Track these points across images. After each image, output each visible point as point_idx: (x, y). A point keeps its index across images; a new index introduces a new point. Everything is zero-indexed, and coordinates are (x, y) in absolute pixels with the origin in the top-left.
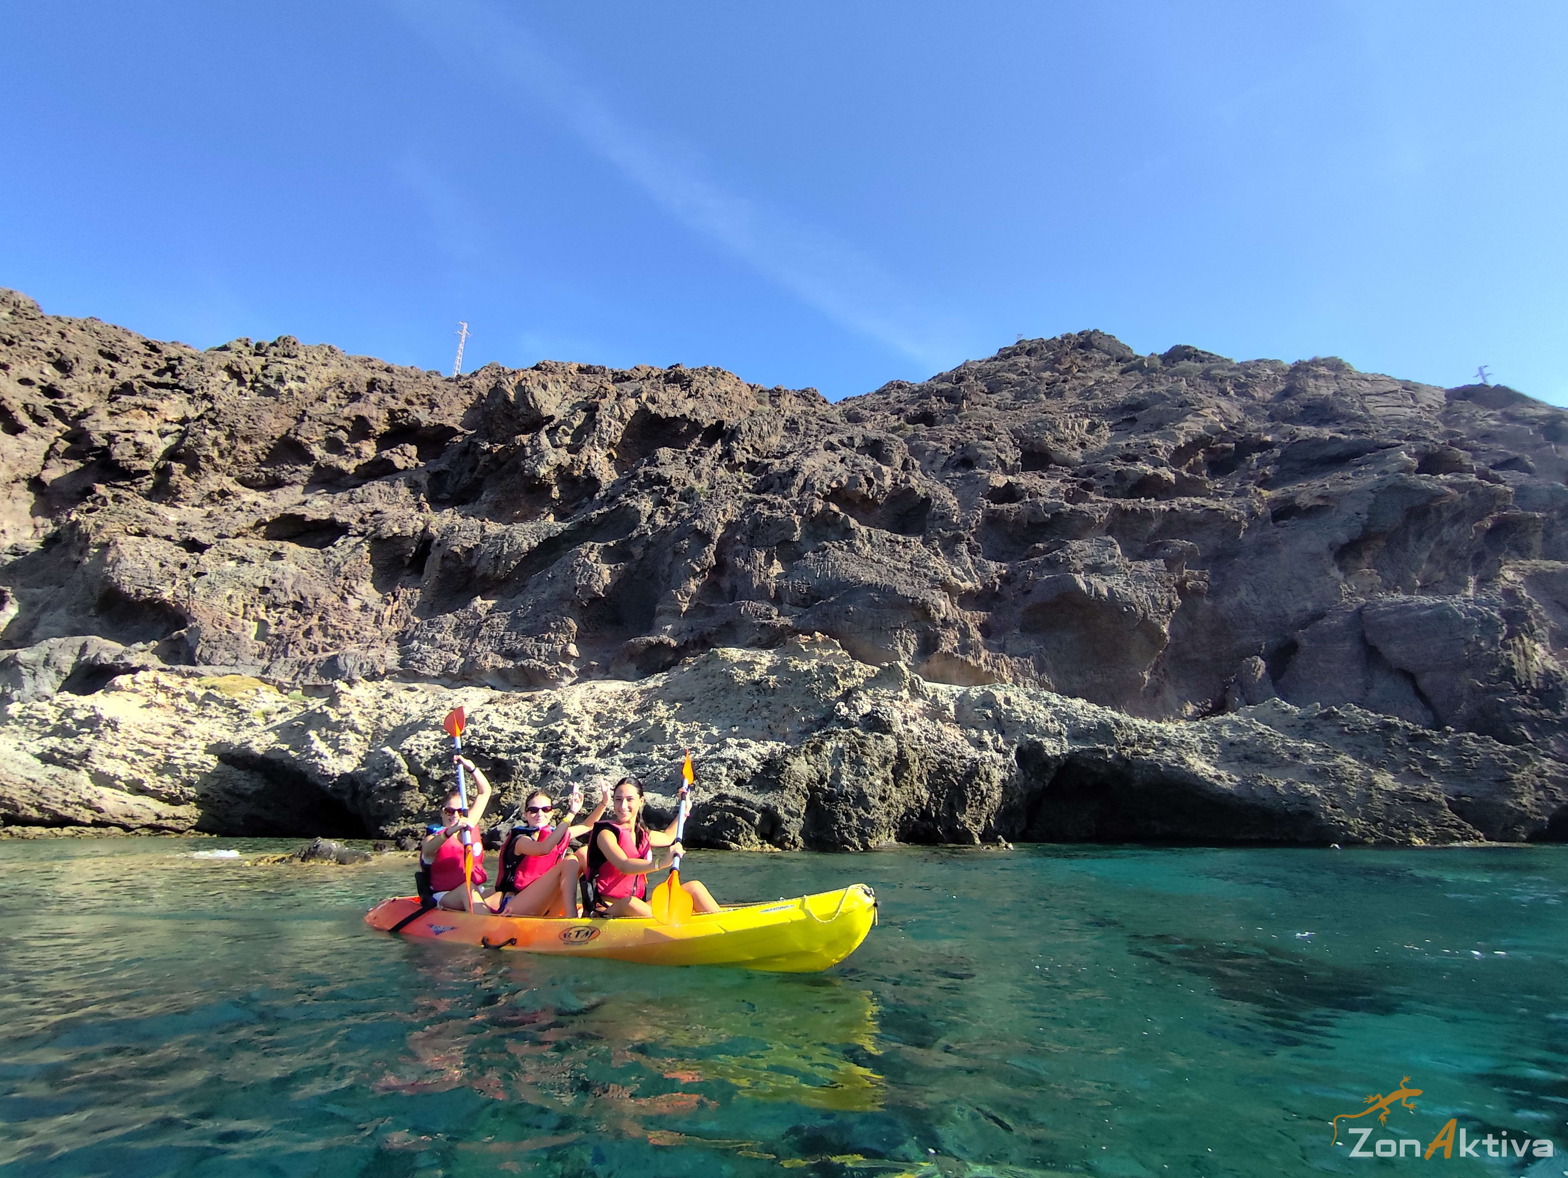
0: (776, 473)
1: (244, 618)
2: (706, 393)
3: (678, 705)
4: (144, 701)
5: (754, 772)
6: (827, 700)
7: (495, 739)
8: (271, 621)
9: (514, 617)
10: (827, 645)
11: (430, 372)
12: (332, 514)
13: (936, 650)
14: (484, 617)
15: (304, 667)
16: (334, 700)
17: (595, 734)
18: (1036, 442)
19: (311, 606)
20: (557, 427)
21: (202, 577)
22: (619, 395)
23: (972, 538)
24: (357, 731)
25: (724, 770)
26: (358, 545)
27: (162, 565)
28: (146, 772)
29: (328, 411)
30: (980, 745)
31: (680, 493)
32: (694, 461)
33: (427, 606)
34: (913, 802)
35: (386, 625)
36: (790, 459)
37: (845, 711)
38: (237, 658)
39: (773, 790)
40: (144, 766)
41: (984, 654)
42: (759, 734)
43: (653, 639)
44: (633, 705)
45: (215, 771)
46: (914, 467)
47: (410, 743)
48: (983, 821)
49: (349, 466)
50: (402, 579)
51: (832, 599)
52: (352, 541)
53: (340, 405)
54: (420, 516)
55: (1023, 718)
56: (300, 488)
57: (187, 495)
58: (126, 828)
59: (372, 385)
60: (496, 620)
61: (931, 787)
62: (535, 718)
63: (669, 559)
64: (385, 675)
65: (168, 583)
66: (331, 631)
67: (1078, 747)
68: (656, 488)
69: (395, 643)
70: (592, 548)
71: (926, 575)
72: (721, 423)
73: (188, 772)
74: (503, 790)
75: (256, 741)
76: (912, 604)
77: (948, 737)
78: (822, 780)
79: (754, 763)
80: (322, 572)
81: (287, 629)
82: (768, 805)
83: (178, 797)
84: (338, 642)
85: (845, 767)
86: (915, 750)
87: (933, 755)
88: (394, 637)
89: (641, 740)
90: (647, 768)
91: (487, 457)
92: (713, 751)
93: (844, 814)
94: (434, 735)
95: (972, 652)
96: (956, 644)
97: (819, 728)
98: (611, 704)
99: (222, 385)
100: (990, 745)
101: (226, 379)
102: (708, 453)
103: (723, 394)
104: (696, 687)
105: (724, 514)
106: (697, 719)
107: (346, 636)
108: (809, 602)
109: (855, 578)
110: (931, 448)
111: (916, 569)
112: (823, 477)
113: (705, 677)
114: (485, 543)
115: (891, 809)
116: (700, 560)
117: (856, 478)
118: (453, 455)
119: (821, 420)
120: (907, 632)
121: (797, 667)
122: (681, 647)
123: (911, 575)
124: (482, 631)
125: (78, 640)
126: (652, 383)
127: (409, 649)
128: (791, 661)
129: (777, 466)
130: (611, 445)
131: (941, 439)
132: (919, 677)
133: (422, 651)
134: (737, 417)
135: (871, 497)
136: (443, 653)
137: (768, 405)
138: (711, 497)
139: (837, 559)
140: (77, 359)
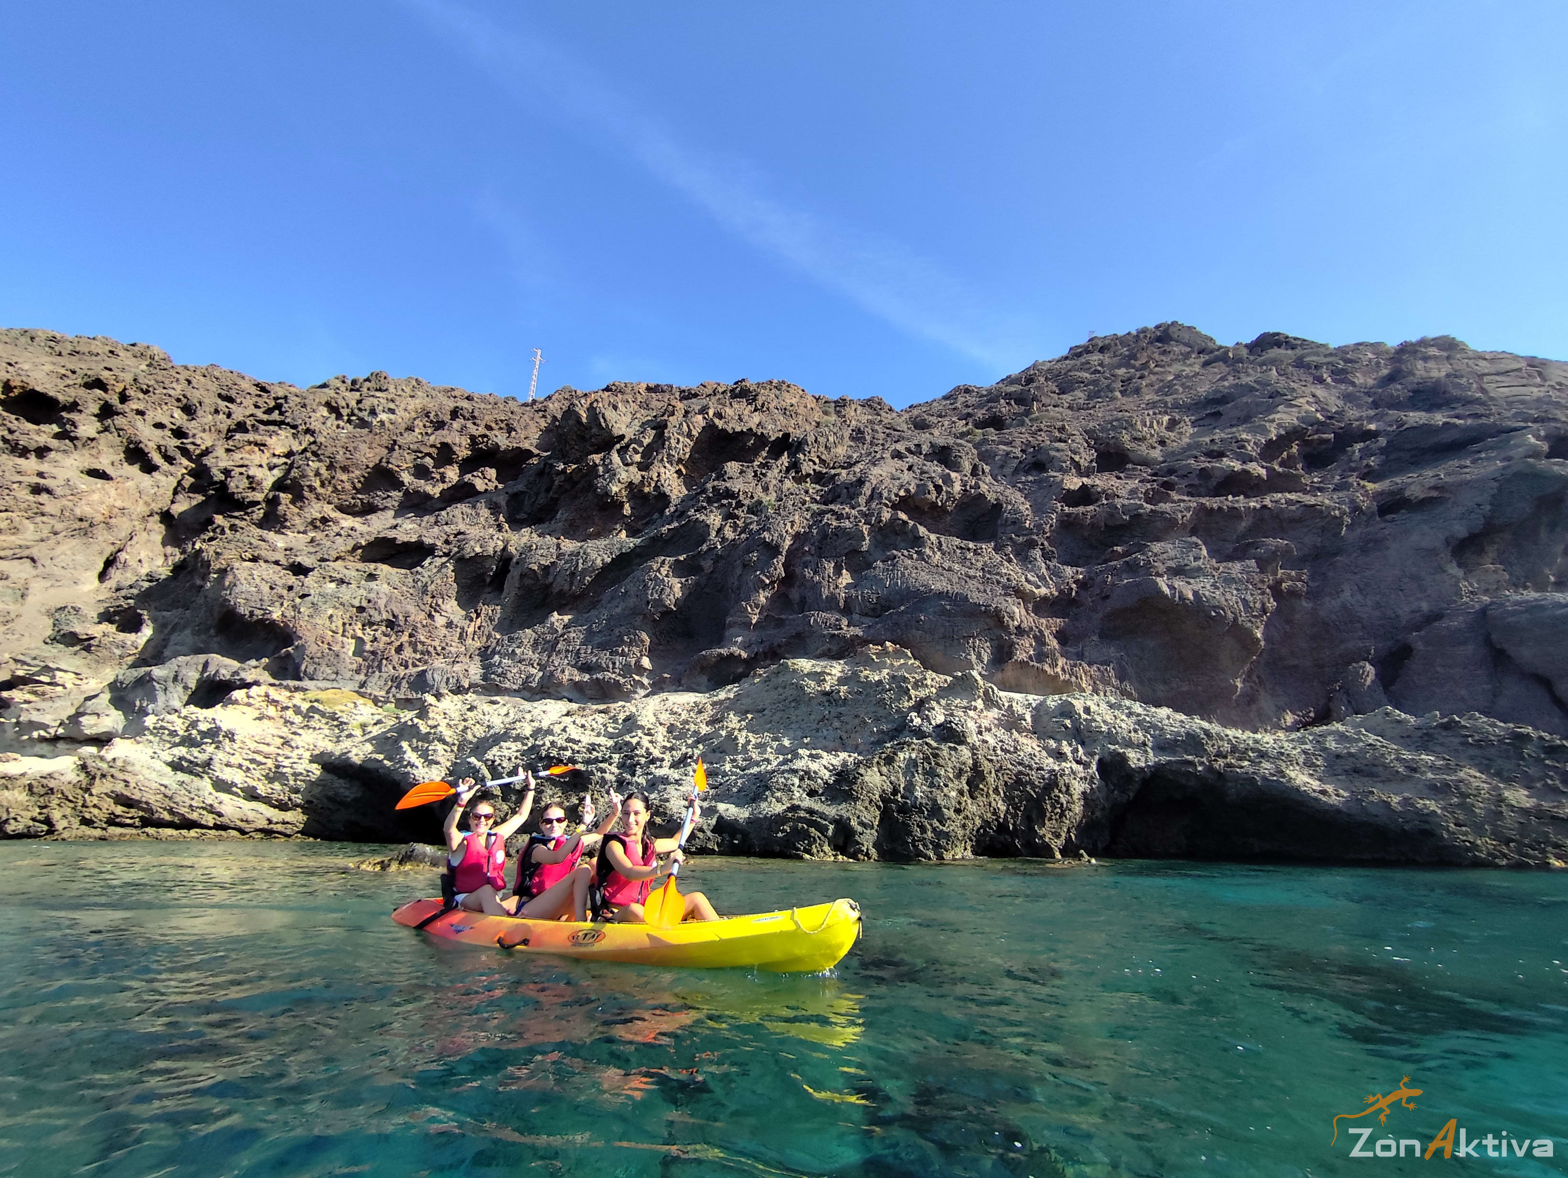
0: (843, 483)
1: (343, 636)
2: (772, 406)
3: (750, 716)
4: (257, 714)
5: (826, 783)
6: (899, 711)
7: (573, 750)
8: (367, 638)
9: (589, 631)
10: (898, 654)
11: (507, 398)
12: (420, 536)
13: (1011, 658)
14: (560, 631)
15: (396, 681)
16: (423, 713)
17: (668, 745)
18: (1111, 442)
19: (402, 623)
20: (627, 446)
21: (307, 599)
22: (687, 412)
23: (1046, 543)
24: (444, 742)
25: (796, 781)
26: (443, 565)
27: (272, 588)
28: (259, 780)
29: (415, 440)
30: (1059, 756)
31: (748, 506)
32: (762, 474)
33: (507, 622)
34: (989, 815)
35: (469, 641)
36: (857, 469)
38: (337, 673)
39: (845, 800)
40: (257, 774)
41: (1061, 662)
42: (831, 745)
43: (724, 651)
44: (705, 716)
45: (318, 779)
46: (983, 472)
47: (492, 753)
48: (1064, 835)
49: (435, 490)
50: (484, 596)
51: (902, 608)
52: (438, 561)
53: (426, 433)
54: (500, 535)
55: (1104, 728)
56: (392, 513)
57: (293, 522)
58: (242, 832)
59: (455, 414)
60: (572, 635)
61: (1008, 799)
62: (610, 730)
63: (739, 571)
64: (469, 688)
65: (277, 604)
66: (420, 647)
67: (1164, 759)
68: (725, 502)
69: (477, 658)
70: (663, 562)
71: (998, 582)
72: (787, 436)
73: (295, 780)
75: (355, 751)
76: (985, 612)
77: (1025, 748)
78: (895, 792)
79: (826, 775)
80: (411, 591)
81: (381, 645)
82: (841, 816)
83: (286, 804)
84: (426, 657)
85: (918, 779)
86: (991, 761)
87: (1010, 766)
88: (477, 652)
89: (714, 751)
90: (719, 779)
91: (562, 477)
92: (785, 762)
93: (918, 826)
94: (515, 746)
95: (1049, 661)
96: (1032, 652)
97: (891, 740)
98: (684, 716)
99: (322, 420)
100: (1070, 755)
101: (326, 414)
102: (774, 466)
103: (788, 407)
104: (767, 698)
105: (792, 526)
106: (768, 730)
107: (433, 652)
108: (879, 612)
109: (926, 586)
110: (1001, 452)
111: (988, 576)
112: (891, 486)
113: (776, 688)
114: (560, 560)
115: (967, 822)
116: (769, 572)
117: (924, 485)
118: (530, 476)
119: (888, 429)
120: (980, 640)
121: (868, 677)
122: (752, 658)
123: (984, 582)
124: (559, 646)
125: (201, 658)
126: (719, 399)
127: (491, 663)
128: (862, 671)
129: (844, 476)
130: (680, 461)
131: (1011, 443)
132: (994, 687)
133: (503, 665)
134: (803, 429)
135: (940, 504)
136: (523, 668)
137: (834, 415)
138: (779, 509)
139: (906, 568)
140: (200, 403)
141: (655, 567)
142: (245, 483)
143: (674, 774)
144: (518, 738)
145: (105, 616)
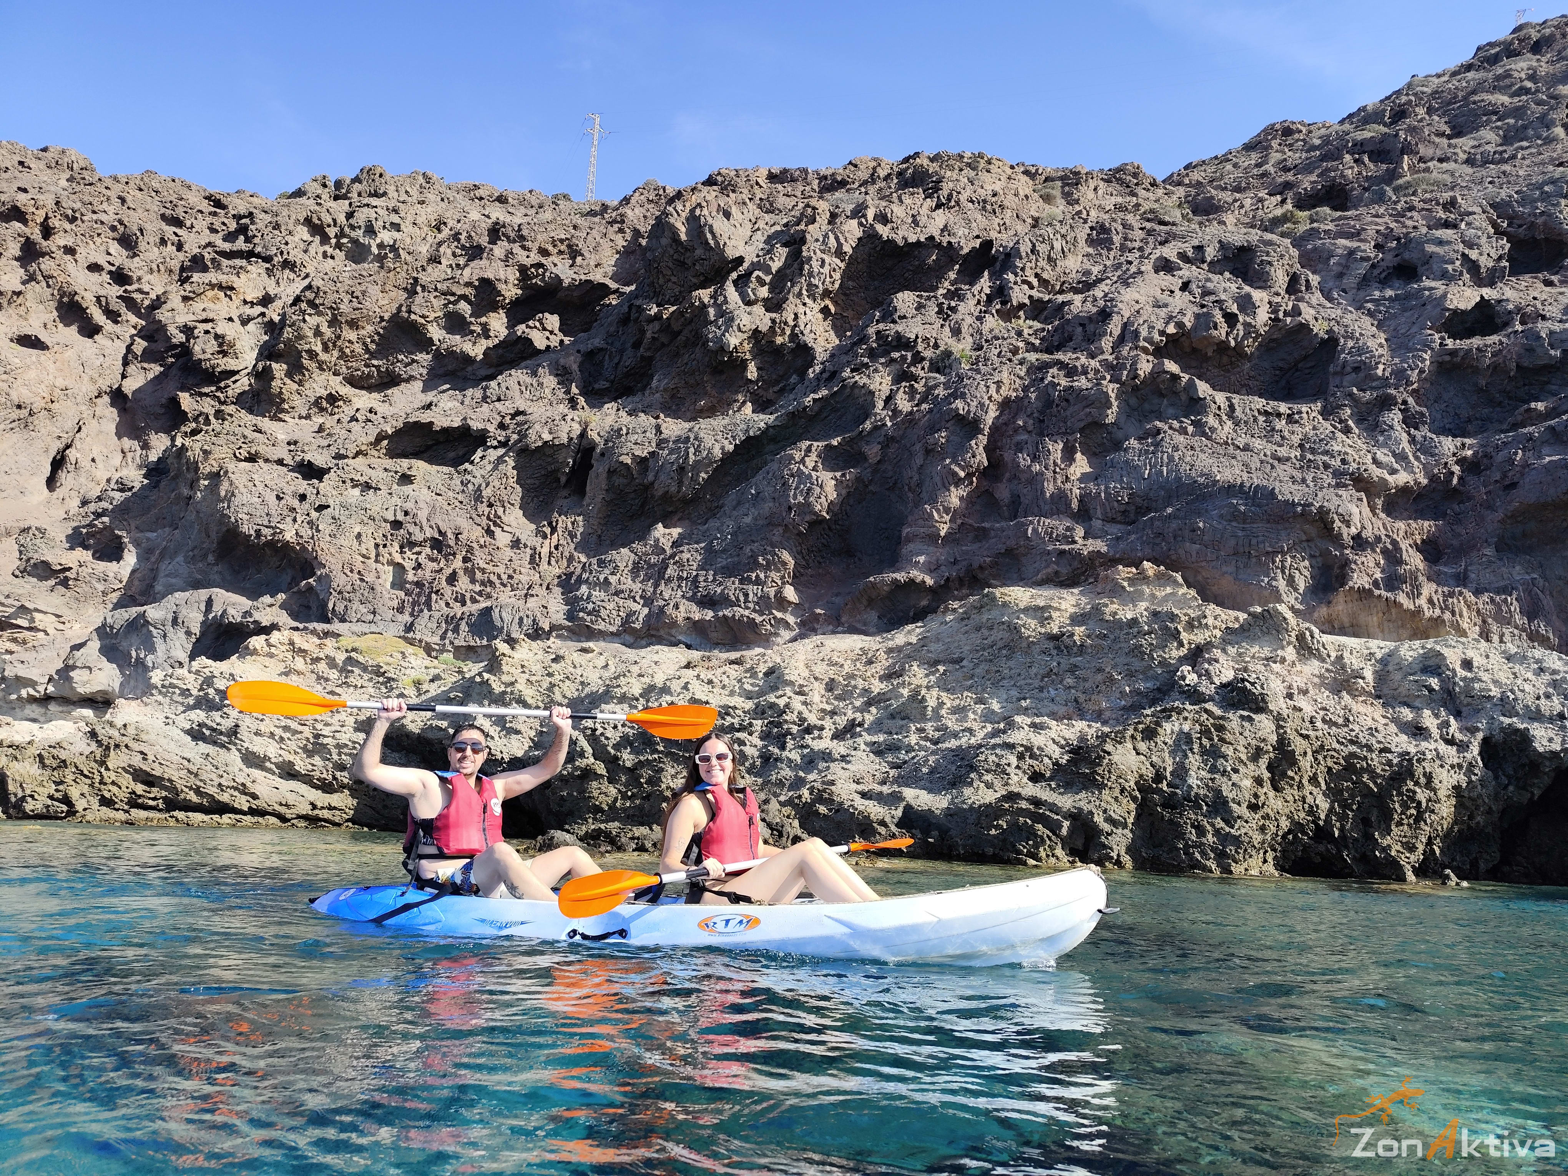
0: (1077, 316)
1: (377, 561)
2: (963, 198)
4: (281, 668)
5: (1057, 764)
6: (1163, 663)
8: (409, 565)
9: (709, 550)
10: (1161, 579)
11: (556, 197)
12: (465, 419)
13: (1343, 584)
14: (669, 552)
15: (453, 623)
16: (494, 665)
17: (828, 708)
18: (1540, 221)
19: (452, 543)
20: (748, 274)
21: (325, 512)
22: (833, 216)
23: (1411, 400)
24: (525, 704)
25: (1013, 760)
26: (500, 460)
27: (279, 498)
28: (296, 753)
29: (443, 276)
30: (1418, 731)
31: (931, 360)
32: (950, 308)
33: (594, 538)
34: (1302, 815)
35: (544, 566)
36: (1098, 292)
37: (1191, 678)
38: (374, 613)
39: (1086, 788)
40: (293, 745)
41: (1428, 589)
42: (1062, 710)
43: (901, 576)
44: (879, 668)
46: (1308, 286)
48: (1421, 848)
49: (476, 350)
50: (560, 502)
51: (1169, 510)
52: (493, 454)
53: (458, 266)
54: (575, 415)
55: (1495, 692)
56: (419, 385)
57: (292, 404)
58: (283, 819)
59: (495, 233)
61: (1333, 793)
62: (747, 687)
63: (919, 461)
64: (550, 632)
65: (289, 520)
66: (479, 575)
68: (896, 355)
69: (559, 590)
70: (809, 450)
71: (1326, 466)
72: (987, 245)
73: (340, 754)
76: (1302, 515)
77: (1361, 719)
78: (1159, 777)
79: (1055, 752)
80: (460, 497)
81: (428, 574)
82: (1080, 810)
83: (331, 784)
84: (488, 589)
85: (1194, 761)
86: (1306, 737)
87: (1337, 746)
88: (556, 581)
89: (892, 716)
90: (903, 755)
91: (656, 325)
92: (995, 733)
93: (1193, 826)
94: (621, 710)
95: (1407, 588)
96: (1378, 575)
97: (1152, 704)
98: (848, 668)
99: (302, 246)
100: (1435, 732)
101: (307, 237)
102: (969, 295)
103: (989, 198)
104: (966, 644)
105: (999, 388)
106: (969, 689)
107: (497, 582)
108: (1132, 516)
109: (1207, 476)
110: (1340, 251)
111: (1309, 456)
112: (1153, 318)
113: (978, 629)
114: (663, 449)
115: (1267, 823)
116: (964, 460)
117: (1209, 315)
118: (610, 324)
119: (1148, 220)
120: (1294, 557)
121: (1116, 613)
122: (941, 586)
123: (1302, 467)
124: (669, 571)
125: (203, 594)
126: (881, 189)
127: (576, 597)
128: (1106, 606)
129: (1078, 305)
130: (826, 293)
131: (1358, 233)
132: (1313, 628)
133: (593, 599)
134: (1012, 232)
135: (1233, 344)
136: (621, 602)
137: (1061, 203)
138: (977, 364)
139: (1176, 448)
140: (141, 230)
142: (212, 346)
144: (623, 699)
145: (77, 540)
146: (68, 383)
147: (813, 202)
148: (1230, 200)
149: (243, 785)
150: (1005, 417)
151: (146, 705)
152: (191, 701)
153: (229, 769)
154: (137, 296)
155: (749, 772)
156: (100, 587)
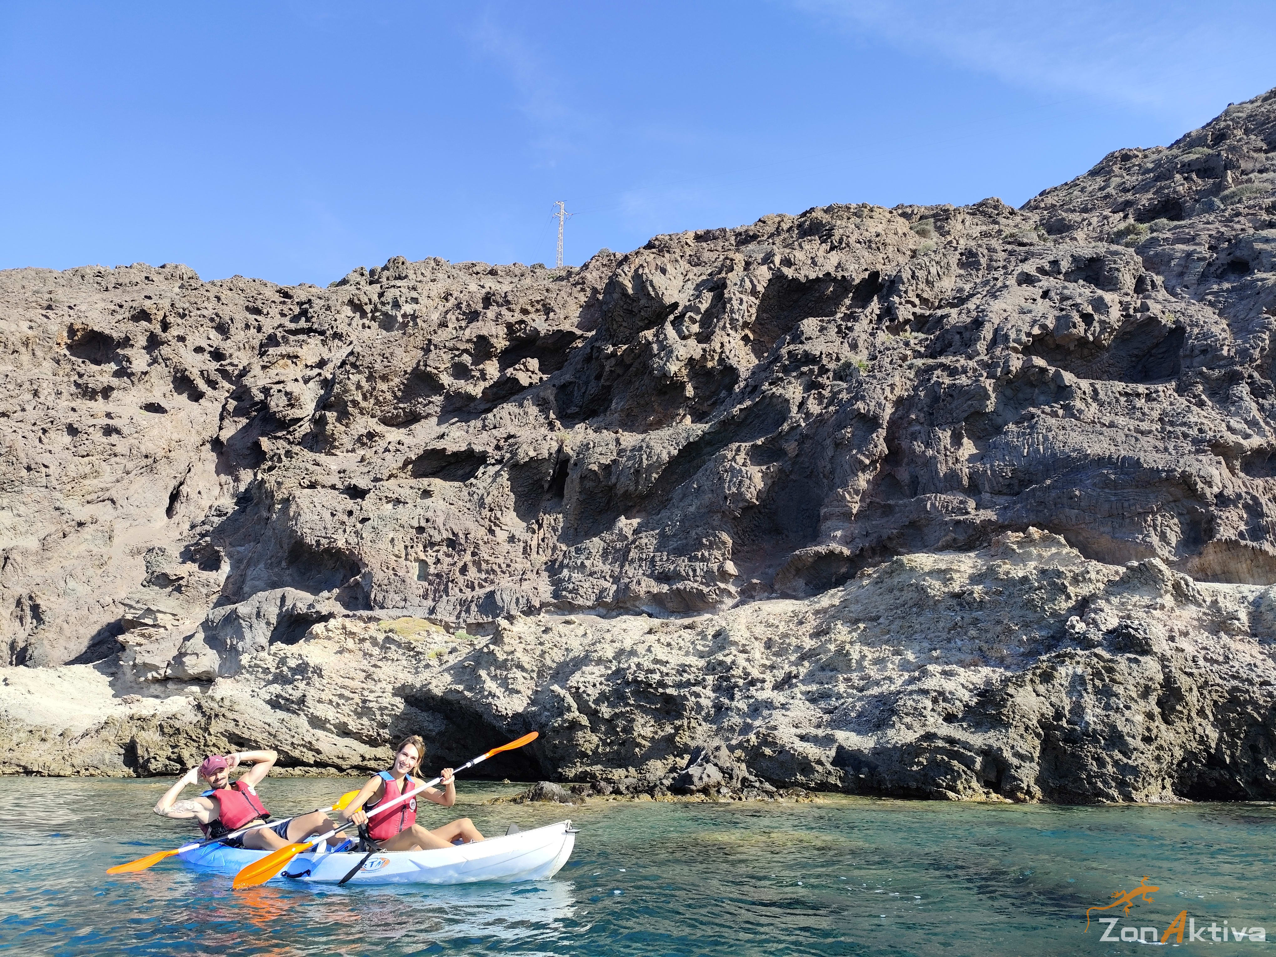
0: (954, 326)
1: (406, 559)
2: (852, 240)
3: (862, 626)
4: (337, 648)
5: (966, 706)
6: (1054, 614)
7: (661, 673)
8: (431, 561)
9: (663, 536)
10: (1046, 542)
11: (533, 266)
12: (470, 444)
13: (1211, 537)
14: (631, 538)
15: (465, 605)
16: (498, 639)
17: (768, 663)
19: (463, 541)
20: (683, 315)
21: (367, 523)
22: (748, 264)
23: (1256, 375)
24: (523, 669)
25: (929, 704)
26: (497, 474)
27: (333, 515)
28: (349, 715)
29: (450, 336)
31: (834, 371)
32: (847, 328)
33: (572, 531)
34: (1194, 744)
35: (534, 555)
36: (971, 305)
37: (1080, 627)
38: (405, 600)
39: (994, 727)
40: (346, 709)
42: (969, 658)
43: (822, 549)
44: (808, 628)
45: (402, 713)
46: (1153, 286)
47: (575, 680)
49: (476, 390)
50: (544, 504)
51: (1048, 482)
52: (492, 470)
53: (461, 327)
54: (553, 435)
56: (434, 420)
57: (341, 442)
58: (340, 769)
59: (487, 301)
60: (644, 541)
61: (1221, 724)
62: (700, 648)
63: (830, 452)
64: (540, 608)
65: (340, 531)
66: (484, 566)
68: (805, 369)
69: (546, 574)
71: (1185, 436)
72: (875, 275)
73: (382, 715)
74: (677, 729)
75: (434, 682)
76: (1167, 479)
77: (1240, 657)
78: (1058, 716)
79: (966, 696)
80: (468, 505)
81: (445, 567)
82: (990, 747)
83: (376, 739)
84: (492, 576)
85: (1089, 700)
86: (1190, 675)
87: (1221, 682)
88: (544, 567)
89: (823, 669)
90: (833, 702)
91: (613, 361)
92: (912, 681)
93: (1093, 758)
94: (598, 671)
96: (1243, 527)
97: (1048, 649)
98: (782, 628)
99: (347, 321)
101: (350, 314)
102: (862, 316)
103: (873, 238)
104: (881, 604)
105: (892, 390)
106: (887, 642)
107: (498, 570)
108: (1016, 488)
109: (1079, 451)
110: (1178, 255)
111: (1169, 428)
112: (1020, 323)
113: (891, 591)
114: (622, 457)
115: (1162, 753)
116: (868, 450)
117: (1067, 317)
118: (577, 363)
119: (1009, 243)
120: (1163, 516)
121: (1008, 573)
122: (856, 556)
123: (1163, 438)
124: (631, 554)
125: (279, 592)
126: (785, 239)
127: (560, 579)
128: (1000, 566)
129: (954, 317)
130: (746, 325)
131: (1193, 239)
132: (1187, 577)
133: (573, 580)
134: (895, 263)
135: (1091, 338)
136: (595, 581)
137: (935, 235)
138: (873, 371)
139: (1049, 429)
140: (232, 320)
141: (730, 455)
142: (284, 401)
143: (779, 698)
144: (599, 661)
145: (187, 556)
146: (182, 436)
147: (731, 255)
148: (1079, 219)
149: (310, 743)
150: (900, 413)
151: (238, 681)
152: (270, 677)
153: (299, 730)
154: (230, 368)
155: (705, 720)
156: (204, 591)
